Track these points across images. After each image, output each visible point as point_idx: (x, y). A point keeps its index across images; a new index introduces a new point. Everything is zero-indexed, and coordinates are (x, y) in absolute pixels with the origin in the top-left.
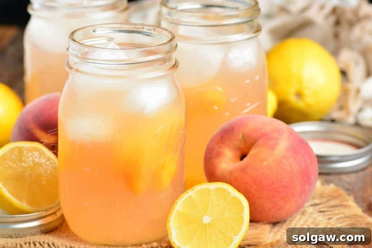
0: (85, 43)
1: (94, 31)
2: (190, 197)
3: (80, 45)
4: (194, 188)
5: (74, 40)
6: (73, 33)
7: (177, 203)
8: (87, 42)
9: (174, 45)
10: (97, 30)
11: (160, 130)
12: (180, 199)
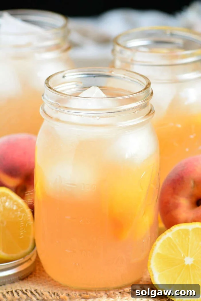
0: (56, 89)
1: (64, 77)
2: (169, 238)
3: (57, 93)
4: (171, 228)
5: (50, 88)
6: (48, 79)
7: (155, 245)
8: (58, 88)
9: (151, 92)
10: (66, 75)
11: (141, 177)
12: (158, 241)
